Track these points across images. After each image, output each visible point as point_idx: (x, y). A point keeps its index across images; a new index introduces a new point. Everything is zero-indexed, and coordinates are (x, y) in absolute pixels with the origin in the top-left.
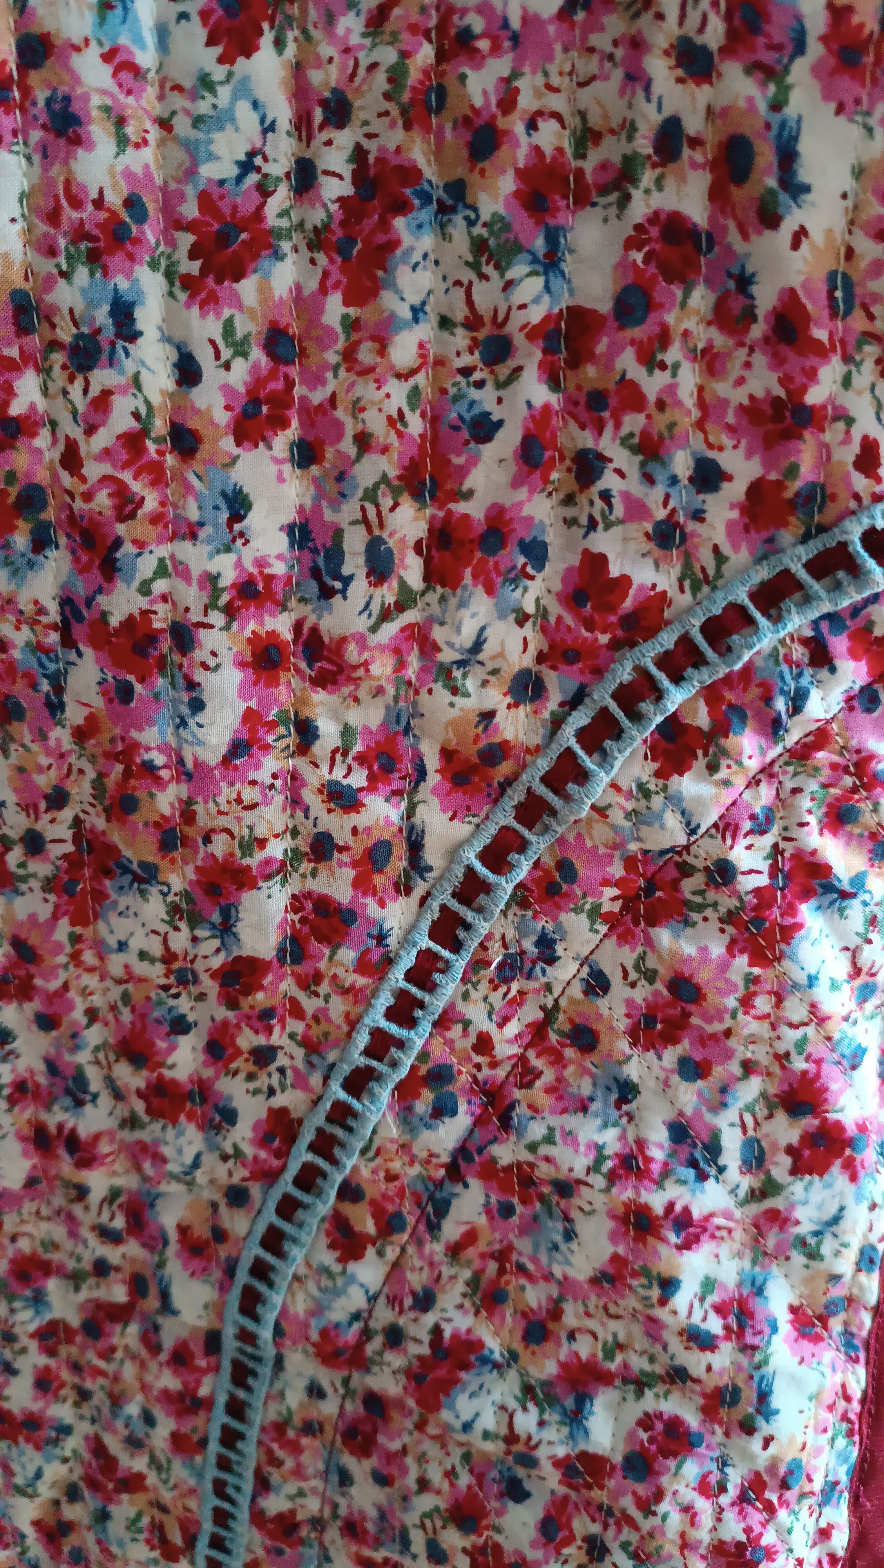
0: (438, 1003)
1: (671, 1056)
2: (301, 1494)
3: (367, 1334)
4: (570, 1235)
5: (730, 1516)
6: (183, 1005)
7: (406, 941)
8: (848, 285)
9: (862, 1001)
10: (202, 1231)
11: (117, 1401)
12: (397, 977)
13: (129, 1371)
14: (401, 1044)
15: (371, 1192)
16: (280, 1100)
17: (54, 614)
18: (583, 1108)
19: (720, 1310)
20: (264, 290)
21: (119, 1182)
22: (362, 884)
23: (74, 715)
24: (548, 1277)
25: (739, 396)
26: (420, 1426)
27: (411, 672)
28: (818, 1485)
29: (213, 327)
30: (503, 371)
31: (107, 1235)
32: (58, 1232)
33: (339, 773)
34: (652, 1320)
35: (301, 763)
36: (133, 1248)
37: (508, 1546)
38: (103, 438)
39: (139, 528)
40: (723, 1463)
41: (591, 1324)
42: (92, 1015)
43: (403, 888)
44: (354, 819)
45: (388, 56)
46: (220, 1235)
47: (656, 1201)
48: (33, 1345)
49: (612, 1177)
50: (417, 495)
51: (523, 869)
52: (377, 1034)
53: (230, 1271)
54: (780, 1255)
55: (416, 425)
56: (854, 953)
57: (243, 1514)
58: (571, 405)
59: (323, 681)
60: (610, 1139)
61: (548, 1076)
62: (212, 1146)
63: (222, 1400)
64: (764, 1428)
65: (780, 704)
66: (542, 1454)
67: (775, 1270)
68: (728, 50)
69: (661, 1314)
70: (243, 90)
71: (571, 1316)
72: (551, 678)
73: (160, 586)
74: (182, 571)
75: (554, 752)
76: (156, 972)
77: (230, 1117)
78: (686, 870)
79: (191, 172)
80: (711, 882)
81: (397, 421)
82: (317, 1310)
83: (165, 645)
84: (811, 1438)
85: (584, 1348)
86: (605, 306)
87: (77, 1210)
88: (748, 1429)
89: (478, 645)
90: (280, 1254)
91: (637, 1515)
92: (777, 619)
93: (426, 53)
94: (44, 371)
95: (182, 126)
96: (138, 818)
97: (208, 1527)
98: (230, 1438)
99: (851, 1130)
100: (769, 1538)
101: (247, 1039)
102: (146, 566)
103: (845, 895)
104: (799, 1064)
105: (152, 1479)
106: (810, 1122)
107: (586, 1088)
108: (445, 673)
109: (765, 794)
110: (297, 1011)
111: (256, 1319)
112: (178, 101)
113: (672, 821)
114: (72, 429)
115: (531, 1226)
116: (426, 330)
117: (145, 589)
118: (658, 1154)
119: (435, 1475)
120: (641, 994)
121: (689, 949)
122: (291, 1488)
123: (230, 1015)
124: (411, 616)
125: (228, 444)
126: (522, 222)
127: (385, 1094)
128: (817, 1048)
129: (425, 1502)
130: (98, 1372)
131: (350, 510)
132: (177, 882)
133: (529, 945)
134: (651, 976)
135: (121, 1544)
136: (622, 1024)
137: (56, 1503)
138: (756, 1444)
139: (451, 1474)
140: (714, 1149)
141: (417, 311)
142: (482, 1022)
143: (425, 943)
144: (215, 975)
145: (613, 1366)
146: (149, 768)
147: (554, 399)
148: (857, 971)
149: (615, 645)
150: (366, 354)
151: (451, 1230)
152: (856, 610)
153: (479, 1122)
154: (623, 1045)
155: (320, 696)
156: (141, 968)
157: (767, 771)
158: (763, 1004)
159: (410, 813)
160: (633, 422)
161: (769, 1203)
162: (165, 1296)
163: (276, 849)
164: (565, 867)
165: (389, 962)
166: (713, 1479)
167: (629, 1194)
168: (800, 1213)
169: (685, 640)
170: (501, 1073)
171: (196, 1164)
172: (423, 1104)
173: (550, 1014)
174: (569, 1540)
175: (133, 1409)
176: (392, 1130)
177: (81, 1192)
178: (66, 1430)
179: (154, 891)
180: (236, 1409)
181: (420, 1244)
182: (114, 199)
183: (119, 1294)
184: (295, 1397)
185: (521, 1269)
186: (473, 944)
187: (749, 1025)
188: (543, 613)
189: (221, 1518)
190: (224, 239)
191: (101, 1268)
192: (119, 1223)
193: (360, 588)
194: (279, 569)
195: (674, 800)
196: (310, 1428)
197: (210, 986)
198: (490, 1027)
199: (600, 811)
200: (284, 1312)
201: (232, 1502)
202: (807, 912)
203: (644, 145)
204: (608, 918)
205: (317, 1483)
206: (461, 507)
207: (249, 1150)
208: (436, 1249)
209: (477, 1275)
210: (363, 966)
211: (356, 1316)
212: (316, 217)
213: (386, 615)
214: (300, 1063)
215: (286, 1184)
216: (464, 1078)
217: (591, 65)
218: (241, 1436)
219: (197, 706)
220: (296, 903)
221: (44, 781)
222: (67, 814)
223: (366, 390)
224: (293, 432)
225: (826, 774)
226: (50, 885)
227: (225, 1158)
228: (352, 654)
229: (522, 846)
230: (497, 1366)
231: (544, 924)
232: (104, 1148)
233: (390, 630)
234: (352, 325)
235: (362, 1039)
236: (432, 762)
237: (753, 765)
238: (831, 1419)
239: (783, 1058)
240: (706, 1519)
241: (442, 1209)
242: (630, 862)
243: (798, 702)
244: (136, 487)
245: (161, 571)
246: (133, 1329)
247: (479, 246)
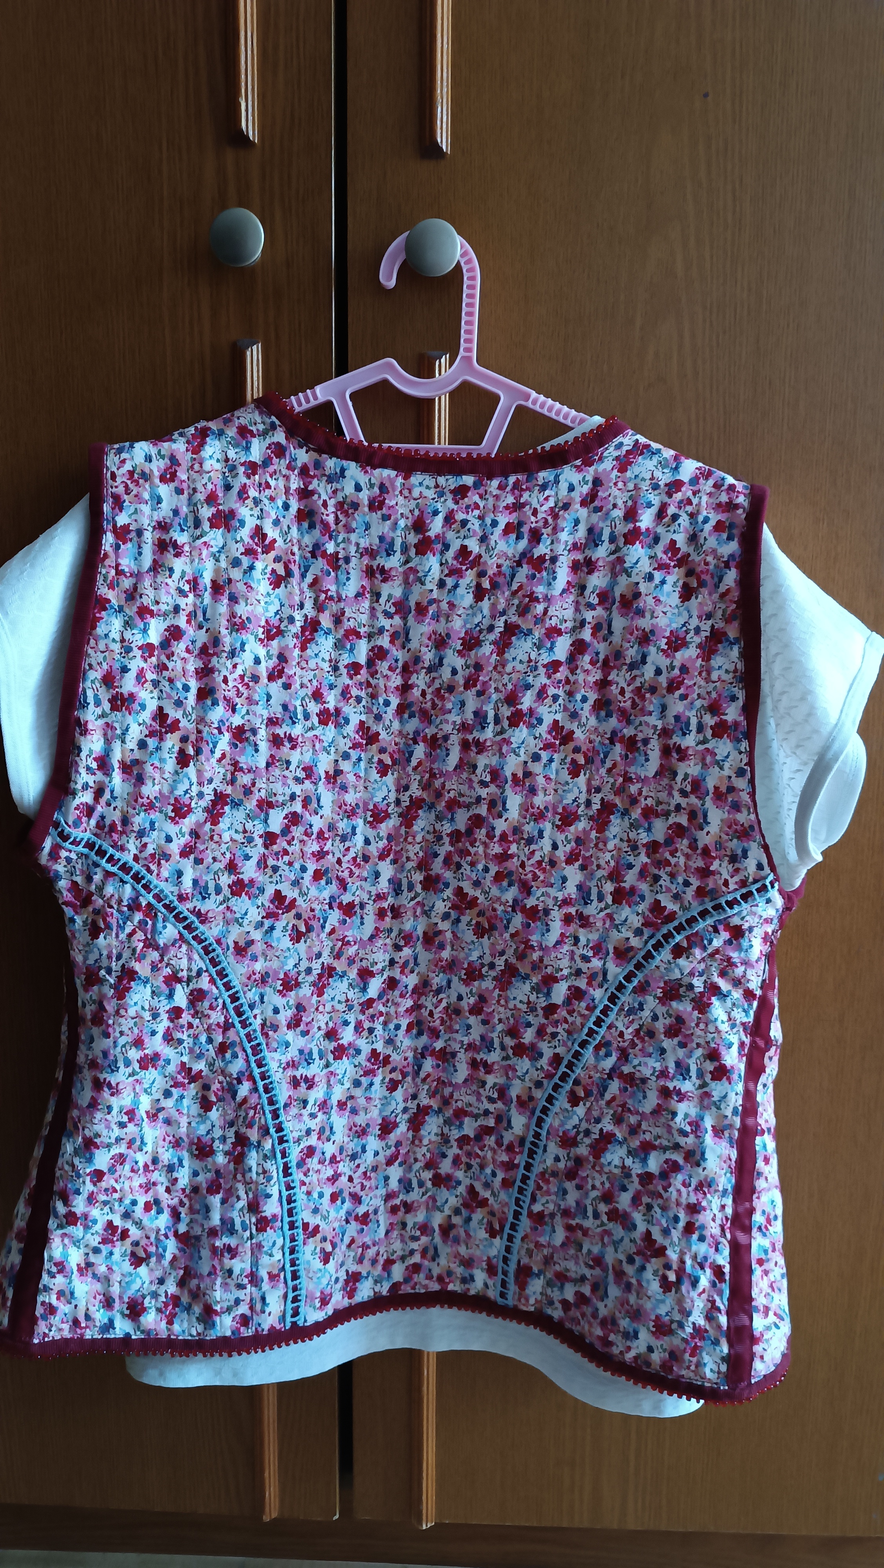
0: (608, 1021)
1: (676, 1040)
2: (547, 1202)
3: (578, 1133)
4: (645, 1097)
5: (692, 1194)
6: (531, 1018)
7: (601, 1001)
8: (720, 844)
9: (732, 1028)
10: (525, 1098)
11: (482, 1167)
12: (597, 1012)
13: (489, 1155)
14: (597, 1033)
15: (583, 1082)
16: (557, 1050)
17: (511, 903)
18: (650, 1056)
19: (690, 1124)
20: (576, 828)
21: (497, 1081)
22: (589, 984)
23: (512, 930)
24: (637, 1113)
25: (695, 866)
26: (593, 1167)
27: (607, 926)
28: (721, 1188)
29: (563, 837)
30: (636, 852)
31: (491, 1100)
32: (472, 1099)
33: (585, 952)
34: (669, 1126)
35: (574, 948)
36: (500, 1105)
37: (620, 1208)
38: (532, 861)
39: (538, 883)
40: (690, 1177)
41: (650, 1129)
42: (500, 1021)
43: (601, 986)
44: (588, 965)
45: (612, 780)
46: (531, 1098)
47: (671, 1085)
48: (455, 1144)
49: (658, 1077)
50: (612, 880)
51: (635, 982)
52: (590, 1029)
53: (533, 1113)
54: (708, 1108)
55: (612, 863)
56: (729, 1014)
57: (525, 1212)
58: (653, 863)
59: (582, 926)
60: (658, 1066)
61: (640, 1046)
62: (532, 1066)
63: (523, 1164)
64: (703, 1165)
65: (706, 942)
66: (633, 1173)
67: (707, 1112)
68: (692, 792)
69: (671, 1123)
70: (576, 785)
71: (644, 1126)
72: (645, 930)
73: (542, 899)
74: (548, 895)
75: (645, 950)
76: (524, 1007)
77: (541, 1055)
78: (681, 986)
79: (561, 801)
80: (687, 990)
81: (608, 863)
82: (562, 1124)
83: (541, 913)
84: (718, 1170)
85: (648, 1137)
86: (662, 841)
87: (481, 1090)
88: (698, 1165)
89: (626, 920)
90: (552, 1104)
91: (662, 1192)
92: (704, 920)
93: (621, 780)
94: (518, 843)
95: (560, 792)
96: (526, 961)
97: (511, 1219)
98: (525, 1179)
99: (729, 1067)
100: (704, 1204)
101: (550, 1030)
102: (539, 893)
103: (725, 996)
104: (713, 1045)
105: (491, 1201)
106: (716, 1064)
107: (651, 1050)
108: (616, 927)
109: (702, 966)
110: (566, 1021)
111: (541, 1128)
112: (559, 786)
113: (677, 971)
114: (523, 858)
115: (632, 1096)
116: (617, 841)
117: (538, 899)
118: (671, 1071)
119: (598, 1184)
120: (668, 1021)
121: (681, 1008)
122: (544, 1200)
123: (546, 1021)
124: (608, 911)
125: (564, 865)
126: (642, 820)
127: (591, 1048)
128: (718, 1041)
129: (594, 1194)
130: (478, 1156)
131: (594, 883)
132: (535, 980)
133: (636, 1005)
134: (670, 1016)
135: (475, 1230)
136: (662, 1030)
137: (450, 1216)
138: (700, 1170)
139: (603, 1183)
140: (688, 1070)
141: (615, 836)
142: (621, 1027)
143: (607, 1003)
144: (542, 1008)
145: (657, 1143)
146: (532, 947)
147: (648, 861)
148: (730, 1019)
149: (662, 923)
150: (601, 845)
151: (608, 1096)
152: (725, 919)
153: (619, 1059)
154: (662, 1036)
155: (581, 930)
156: (520, 1006)
157: (703, 959)
158: (702, 1026)
159: (604, 964)
160: (668, 869)
161: (705, 1090)
162: (509, 1122)
163: (565, 972)
164: (647, 983)
165: (595, 1007)
166: (687, 1181)
167: (662, 1083)
168: (714, 1093)
169: (681, 923)
170: (626, 1044)
171: (527, 1072)
172: (602, 1052)
173: (641, 1026)
174: (641, 1204)
175: (488, 1171)
176: (592, 1060)
177: (484, 1083)
178: (459, 1183)
179: (528, 982)
180: (528, 1167)
181: (597, 1102)
182: (542, 807)
183: (491, 1122)
184: (549, 1162)
185: (629, 1110)
186: (620, 1004)
187: (698, 1032)
188: (643, 913)
189: (517, 1215)
190: (567, 817)
191: (487, 1113)
192: (496, 1096)
193: (595, 903)
194: (574, 896)
195: (678, 966)
196: (554, 1174)
197: (540, 1012)
198: (624, 1029)
199: (657, 967)
200: (551, 1125)
201: (521, 1207)
202: (714, 999)
203: (672, 808)
204: (659, 998)
205: (553, 1197)
206: (623, 885)
207: (546, 1067)
208: (603, 1103)
209: (615, 1112)
210: (588, 1008)
211: (574, 1127)
212: (591, 813)
213: (601, 910)
214: (565, 1038)
215: (556, 1079)
216: (615, 1045)
217: (660, 788)
218: (528, 1178)
219: (548, 930)
220: (569, 988)
221: (499, 948)
222: (504, 958)
223: (600, 854)
224: (580, 862)
225: (719, 962)
226: (495, 979)
227: (537, 1070)
228: (591, 920)
229: (635, 976)
230: (620, 1143)
231: (640, 999)
232: (496, 1067)
233: (602, 914)
234: (597, 838)
235: (586, 1030)
236: (611, 950)
237: (699, 957)
238: (725, 1166)
239: (708, 1043)
240: (684, 1194)
241: (605, 1088)
242: (665, 983)
243: (710, 942)
244: (538, 873)
245: (543, 895)
246: (493, 1138)
247: (631, 824)
